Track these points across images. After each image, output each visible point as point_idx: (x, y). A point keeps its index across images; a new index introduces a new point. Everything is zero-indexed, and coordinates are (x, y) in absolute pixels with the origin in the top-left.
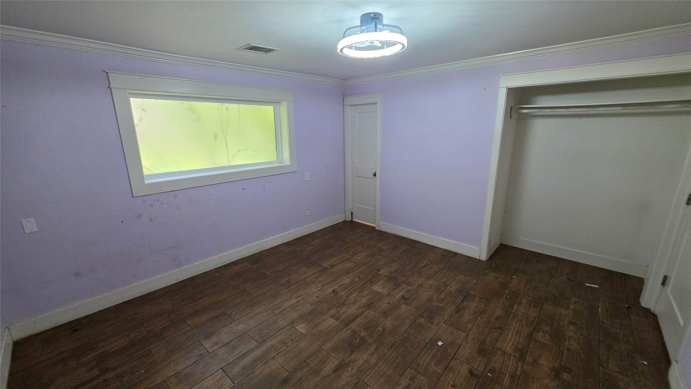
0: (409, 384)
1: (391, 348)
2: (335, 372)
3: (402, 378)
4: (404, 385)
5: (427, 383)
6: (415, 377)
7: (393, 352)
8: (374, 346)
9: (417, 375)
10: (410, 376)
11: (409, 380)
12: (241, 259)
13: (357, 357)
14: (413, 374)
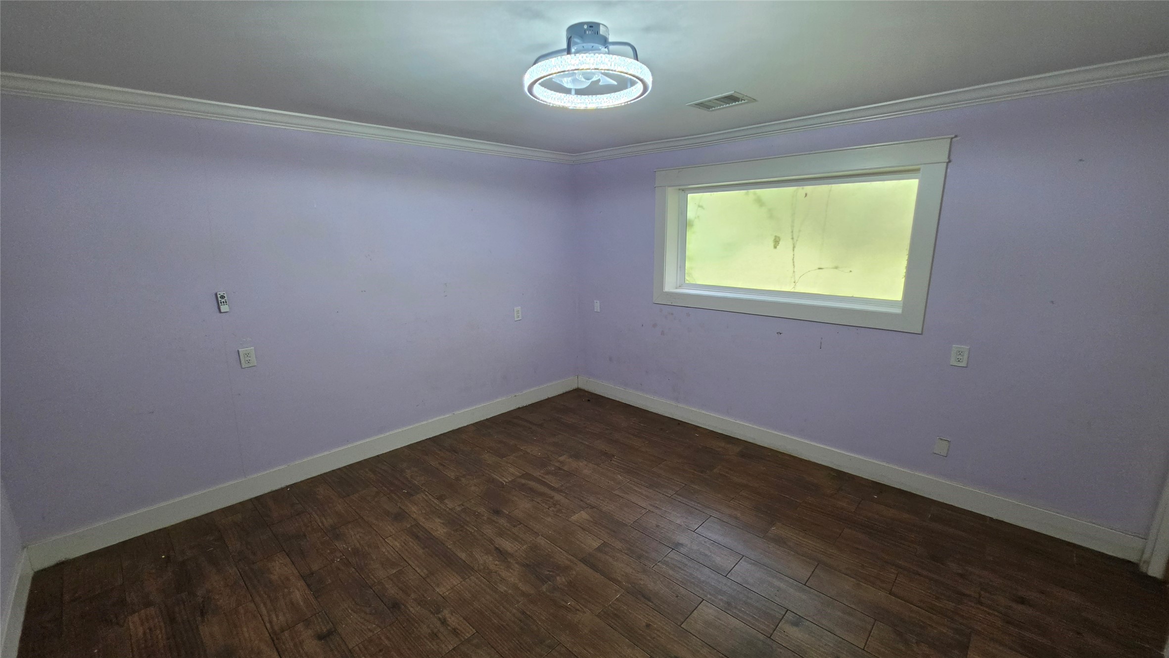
0: (448, 625)
1: (523, 613)
2: (497, 549)
3: (461, 619)
4: (449, 619)
5: (440, 650)
6: (457, 636)
7: (514, 615)
8: (532, 592)
9: (461, 640)
10: (461, 629)
11: (454, 627)
12: (750, 443)
13: (514, 570)
14: (463, 635)
